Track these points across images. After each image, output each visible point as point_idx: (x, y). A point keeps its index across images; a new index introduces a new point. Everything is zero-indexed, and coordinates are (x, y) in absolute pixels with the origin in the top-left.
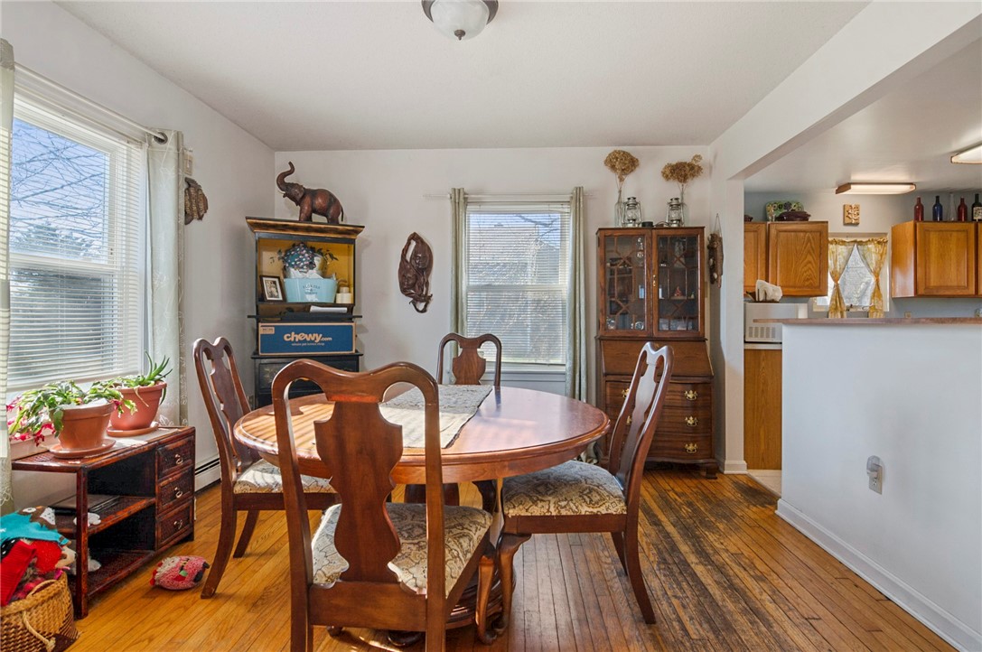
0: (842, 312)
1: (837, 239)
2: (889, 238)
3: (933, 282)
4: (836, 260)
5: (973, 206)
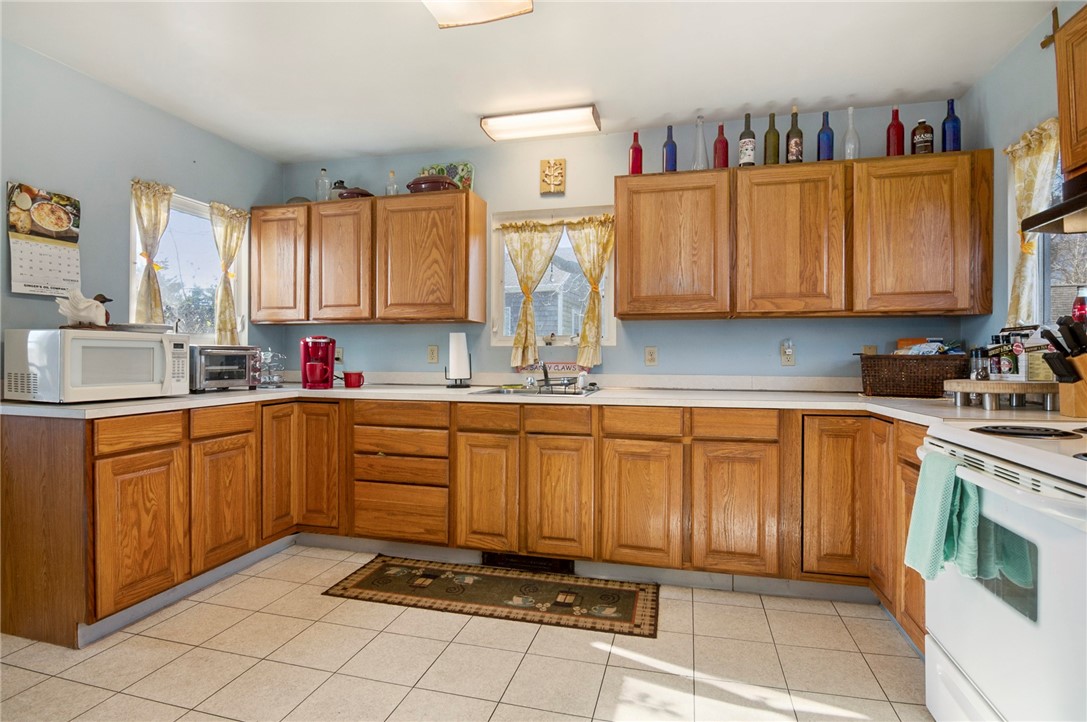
0: (527, 348)
1: (532, 221)
3: (646, 288)
4: (529, 258)
5: (741, 138)
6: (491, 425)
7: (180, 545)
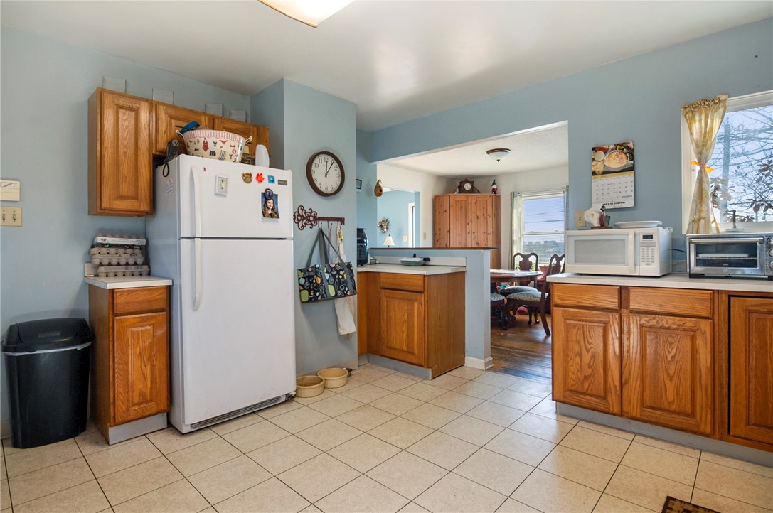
7: (616, 387)
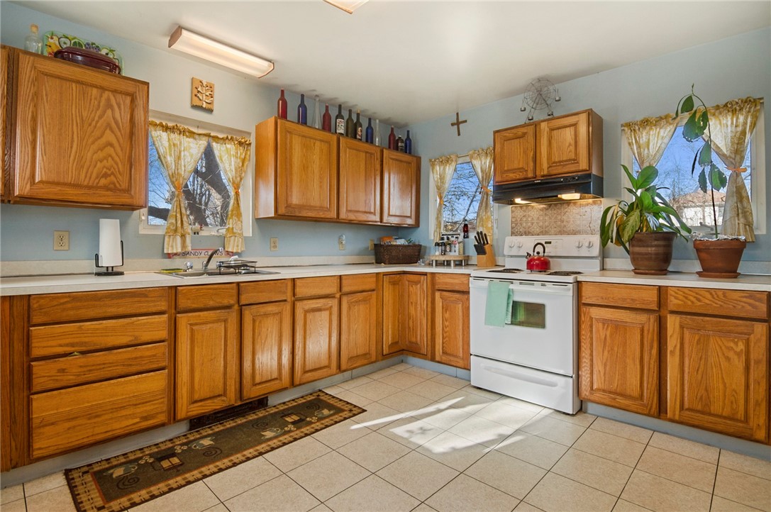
0: (183, 236)
1: (181, 126)
2: (252, 139)
3: (295, 199)
4: (179, 158)
5: (337, 118)
6: (211, 303)
